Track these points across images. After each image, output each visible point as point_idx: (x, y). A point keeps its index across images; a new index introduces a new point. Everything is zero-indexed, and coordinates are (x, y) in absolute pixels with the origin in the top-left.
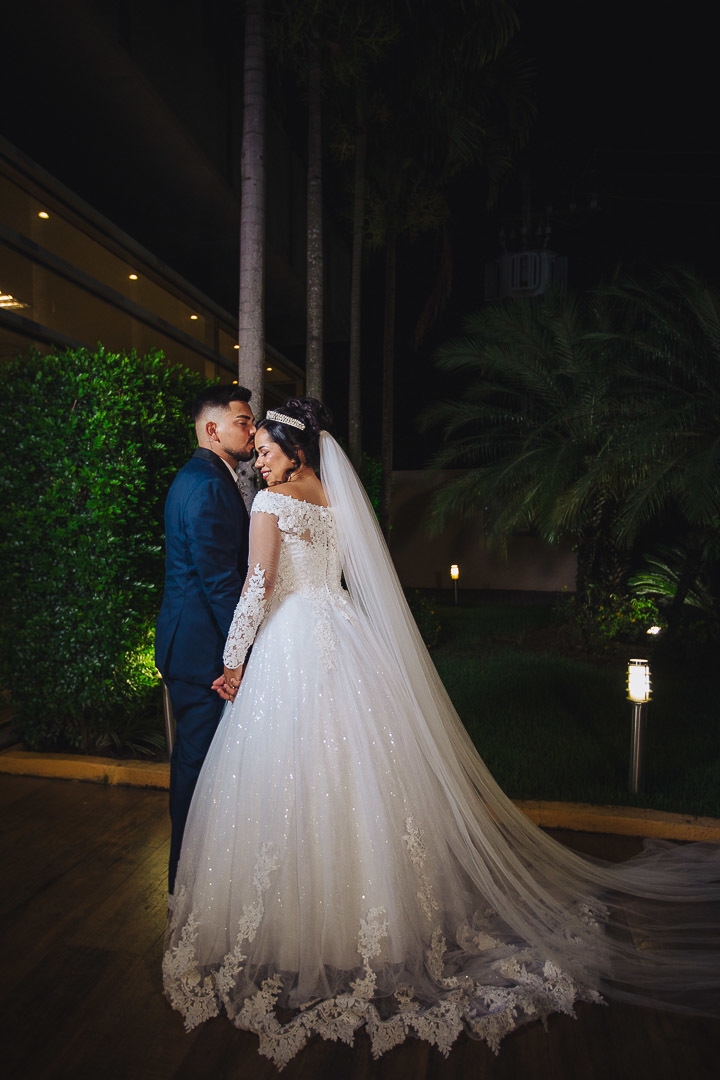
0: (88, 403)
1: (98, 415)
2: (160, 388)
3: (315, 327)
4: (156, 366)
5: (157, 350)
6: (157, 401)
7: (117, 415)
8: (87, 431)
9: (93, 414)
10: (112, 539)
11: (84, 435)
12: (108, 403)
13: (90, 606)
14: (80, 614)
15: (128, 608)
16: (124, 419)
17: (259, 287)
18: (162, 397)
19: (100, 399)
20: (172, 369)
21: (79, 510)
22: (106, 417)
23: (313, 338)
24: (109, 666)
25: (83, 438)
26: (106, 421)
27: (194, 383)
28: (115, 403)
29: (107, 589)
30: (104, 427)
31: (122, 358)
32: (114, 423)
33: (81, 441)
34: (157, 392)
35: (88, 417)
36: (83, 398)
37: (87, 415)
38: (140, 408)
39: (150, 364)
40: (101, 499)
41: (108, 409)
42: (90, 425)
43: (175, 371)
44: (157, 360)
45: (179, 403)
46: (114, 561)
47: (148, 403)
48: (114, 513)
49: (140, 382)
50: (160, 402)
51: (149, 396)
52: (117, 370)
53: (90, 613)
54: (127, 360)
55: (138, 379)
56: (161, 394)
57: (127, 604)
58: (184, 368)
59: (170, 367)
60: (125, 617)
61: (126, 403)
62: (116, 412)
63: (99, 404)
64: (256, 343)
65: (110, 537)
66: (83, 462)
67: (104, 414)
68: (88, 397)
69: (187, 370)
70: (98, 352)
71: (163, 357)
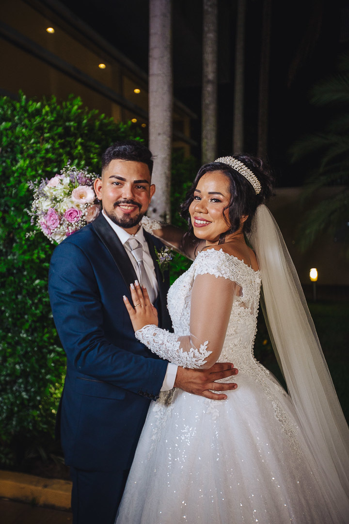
0: (12, 151)
1: (21, 163)
2: (78, 135)
4: (75, 113)
5: (75, 98)
6: (76, 147)
7: (40, 163)
8: (12, 179)
9: (17, 162)
10: (37, 282)
11: (9, 182)
12: (31, 151)
13: (18, 343)
14: (9, 350)
15: (52, 344)
16: (46, 166)
18: (81, 144)
19: (22, 148)
20: (90, 115)
21: (6, 252)
22: (30, 166)
23: (209, 81)
24: (36, 397)
25: (8, 185)
26: (29, 169)
27: (109, 128)
28: (38, 151)
29: (33, 326)
30: (28, 174)
31: (43, 106)
32: (36, 171)
33: (7, 187)
34: (76, 139)
35: (13, 165)
36: (7, 146)
37: (11, 162)
38: (61, 155)
39: (69, 112)
40: (26, 244)
41: (31, 157)
42: (14, 172)
43: (92, 116)
44: (76, 107)
45: (96, 148)
46: (40, 300)
47: (68, 149)
48: (38, 258)
49: (60, 130)
50: (79, 148)
51: (69, 142)
52: (38, 119)
53: (19, 348)
54: (47, 108)
55: (59, 126)
56: (79, 140)
57: (52, 341)
58: (100, 114)
59: (88, 113)
60: (50, 352)
61: (47, 151)
62: (38, 159)
63: (22, 152)
64: (166, 88)
65: (36, 279)
66: (10, 208)
67: (27, 162)
68: (12, 145)
69: (103, 115)
70: (19, 101)
71: (80, 103)
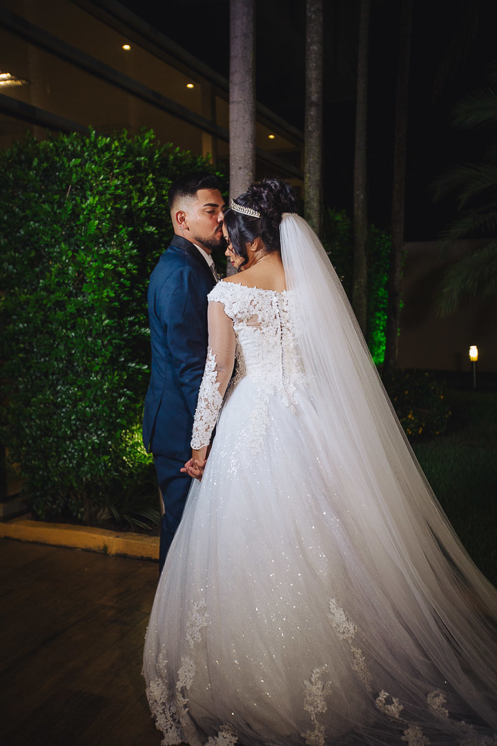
0: (82, 188)
1: (90, 201)
2: (150, 171)
3: (314, 92)
4: (146, 147)
5: (147, 130)
6: (148, 183)
7: (109, 200)
8: (81, 217)
9: (87, 199)
10: (107, 321)
11: (79, 220)
12: (100, 188)
13: (88, 386)
14: (79, 393)
15: (123, 388)
16: (115, 203)
17: (250, 56)
18: (153, 180)
19: (92, 184)
20: (162, 149)
21: (76, 293)
22: (99, 202)
23: (312, 104)
24: (107, 443)
25: (78, 223)
26: (99, 206)
27: (185, 162)
28: (107, 188)
29: (103, 369)
30: (97, 212)
31: (112, 142)
32: (106, 208)
33: (77, 226)
34: (147, 175)
35: (82, 202)
36: (77, 183)
37: (81, 199)
38: (131, 192)
39: (140, 146)
40: (95, 283)
41: (101, 194)
42: (84, 210)
43: (165, 151)
44: (147, 141)
45: (169, 184)
46: (110, 342)
47: (139, 186)
48: (108, 296)
49: (130, 165)
50: (151, 184)
51: (140, 178)
52: (107, 155)
53: (89, 391)
54: (116, 143)
55: (128, 162)
56: (151, 176)
57: (122, 384)
58: (175, 147)
59: (159, 148)
60: (121, 396)
61: (117, 187)
62: (108, 196)
63: (91, 189)
64: (247, 116)
65: (105, 320)
66: (79, 247)
67: (97, 199)
68: (81, 182)
69: (178, 149)
70: (89, 137)
71: (153, 137)
